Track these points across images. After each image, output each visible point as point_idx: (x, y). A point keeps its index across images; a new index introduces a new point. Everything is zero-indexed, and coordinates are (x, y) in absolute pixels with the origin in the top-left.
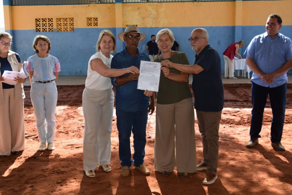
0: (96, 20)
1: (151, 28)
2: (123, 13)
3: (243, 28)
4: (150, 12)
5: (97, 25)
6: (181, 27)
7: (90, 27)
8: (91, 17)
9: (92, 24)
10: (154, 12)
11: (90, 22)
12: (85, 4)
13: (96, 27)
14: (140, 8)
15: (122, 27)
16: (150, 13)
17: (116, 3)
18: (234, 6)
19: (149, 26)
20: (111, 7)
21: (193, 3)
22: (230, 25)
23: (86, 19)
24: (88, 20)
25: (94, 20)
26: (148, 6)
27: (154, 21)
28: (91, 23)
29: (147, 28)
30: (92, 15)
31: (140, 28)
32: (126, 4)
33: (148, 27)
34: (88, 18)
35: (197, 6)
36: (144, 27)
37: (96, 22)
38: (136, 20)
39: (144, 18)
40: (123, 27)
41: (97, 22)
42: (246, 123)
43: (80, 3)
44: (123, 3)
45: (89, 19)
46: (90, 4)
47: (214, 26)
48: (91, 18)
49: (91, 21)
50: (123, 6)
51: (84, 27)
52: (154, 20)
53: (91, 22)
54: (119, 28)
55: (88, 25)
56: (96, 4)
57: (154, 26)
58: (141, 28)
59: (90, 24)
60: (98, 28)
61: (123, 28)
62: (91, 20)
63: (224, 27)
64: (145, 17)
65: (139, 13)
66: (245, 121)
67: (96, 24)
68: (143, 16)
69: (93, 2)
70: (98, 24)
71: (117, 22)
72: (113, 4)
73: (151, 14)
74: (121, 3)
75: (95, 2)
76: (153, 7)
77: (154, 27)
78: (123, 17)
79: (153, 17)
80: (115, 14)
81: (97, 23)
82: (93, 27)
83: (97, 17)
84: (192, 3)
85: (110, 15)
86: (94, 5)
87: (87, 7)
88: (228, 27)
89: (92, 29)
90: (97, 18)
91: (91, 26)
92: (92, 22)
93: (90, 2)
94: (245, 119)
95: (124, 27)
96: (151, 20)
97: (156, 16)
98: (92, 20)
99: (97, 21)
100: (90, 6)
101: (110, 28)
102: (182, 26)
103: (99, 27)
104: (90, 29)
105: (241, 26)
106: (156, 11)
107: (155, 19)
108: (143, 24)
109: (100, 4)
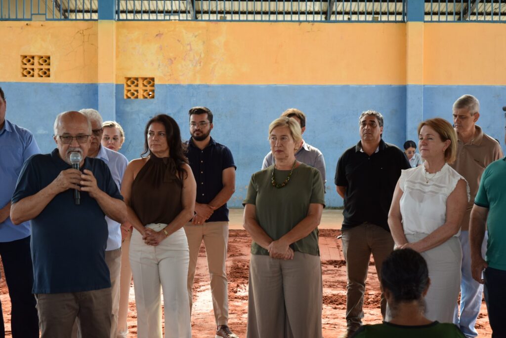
0: (46, 61)
1: (190, 86)
2: (118, 47)
3: (429, 92)
4: (188, 45)
5: (49, 76)
6: (269, 87)
7: (29, 79)
8: (33, 54)
9: (36, 73)
10: (198, 47)
11: (29, 66)
12: (17, 20)
13: (45, 80)
14: (162, 34)
15: (115, 83)
16: (188, 48)
17: (99, 21)
18: (404, 35)
19: (184, 81)
20: (88, 29)
21: (300, 25)
22: (395, 83)
23: (20, 59)
24: (25, 61)
25: (41, 62)
26: (184, 31)
27: (198, 67)
28: (33, 69)
29: (179, 86)
30: (36, 50)
31: (161, 85)
32: (127, 22)
33: (182, 83)
34: (26, 57)
35: (309, 32)
36: (172, 82)
37: (45, 67)
38: (152, 64)
39: (171, 61)
40: (116, 81)
41: (47, 67)
42: (371, 302)
43: (4, 17)
44: (119, 20)
45: (28, 59)
46: (30, 20)
47: (352, 84)
48: (33, 57)
49: (33, 64)
50: (118, 28)
51: (13, 80)
52: (199, 65)
53: (32, 67)
54: (107, 86)
55: (25, 74)
56: (47, 20)
57: (197, 82)
58: (166, 85)
59: (29, 73)
60: (51, 82)
61: (117, 85)
62: (32, 60)
63: (379, 88)
64: (175, 58)
65: (161, 48)
66: (369, 300)
67: (45, 73)
68: (172, 55)
69: (39, 14)
70: (52, 72)
71: (101, 70)
72: (94, 22)
73: (191, 50)
74: (114, 21)
75: (45, 14)
76: (196, 34)
77: (199, 85)
78: (117, 57)
79: (197, 58)
80: (98, 48)
81: (49, 70)
82: (36, 79)
83: (48, 54)
84: (298, 23)
85: (84, 51)
86: (42, 23)
87: (22, 28)
88: (389, 88)
89: (33, 84)
90: (49, 58)
91: (33, 76)
92: (36, 66)
93: (32, 15)
94: (370, 296)
95: (119, 83)
96: (191, 66)
97: (203, 56)
98: (36, 60)
99: (49, 64)
100: (30, 25)
101: (83, 84)
102: (272, 83)
103: (52, 80)
104: (28, 84)
105: (420, 86)
106: (204, 42)
107: (200, 63)
108: (170, 75)
109: (57, 23)
